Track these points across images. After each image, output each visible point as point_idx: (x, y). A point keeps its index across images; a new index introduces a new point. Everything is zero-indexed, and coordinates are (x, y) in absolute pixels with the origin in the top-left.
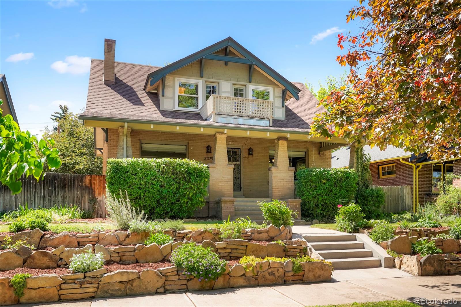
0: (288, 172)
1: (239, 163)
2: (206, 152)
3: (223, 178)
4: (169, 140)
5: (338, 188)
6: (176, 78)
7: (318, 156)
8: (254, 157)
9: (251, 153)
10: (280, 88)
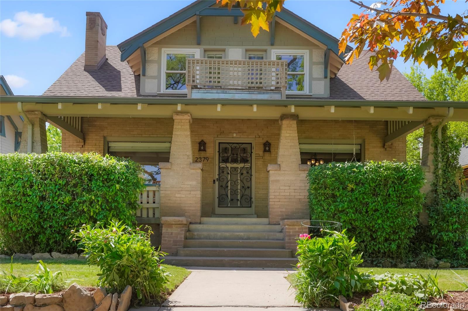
0: (300, 172)
1: (250, 165)
2: (198, 150)
3: (182, 186)
4: (144, 135)
5: (379, 199)
6: (163, 50)
7: (383, 150)
8: (273, 155)
9: (267, 149)
10: (321, 49)
